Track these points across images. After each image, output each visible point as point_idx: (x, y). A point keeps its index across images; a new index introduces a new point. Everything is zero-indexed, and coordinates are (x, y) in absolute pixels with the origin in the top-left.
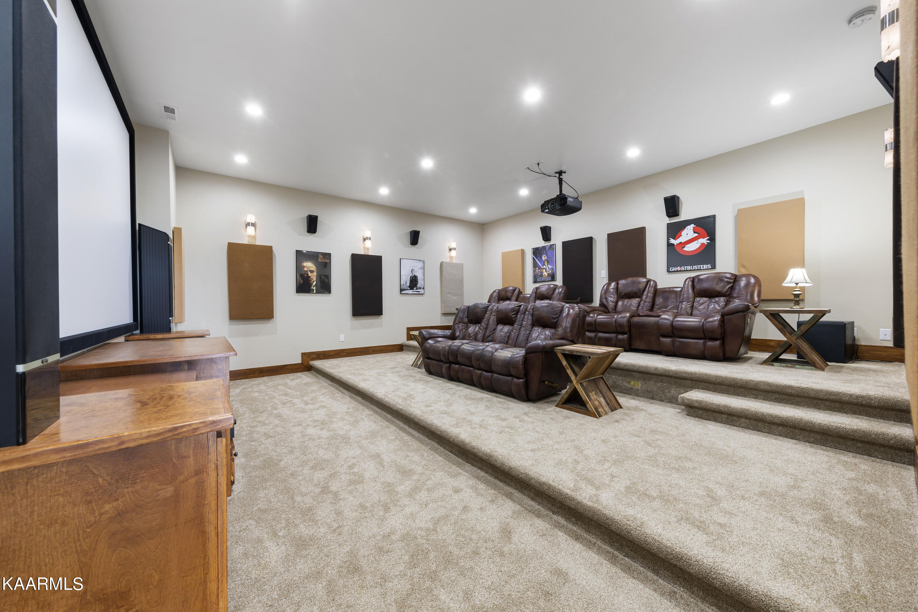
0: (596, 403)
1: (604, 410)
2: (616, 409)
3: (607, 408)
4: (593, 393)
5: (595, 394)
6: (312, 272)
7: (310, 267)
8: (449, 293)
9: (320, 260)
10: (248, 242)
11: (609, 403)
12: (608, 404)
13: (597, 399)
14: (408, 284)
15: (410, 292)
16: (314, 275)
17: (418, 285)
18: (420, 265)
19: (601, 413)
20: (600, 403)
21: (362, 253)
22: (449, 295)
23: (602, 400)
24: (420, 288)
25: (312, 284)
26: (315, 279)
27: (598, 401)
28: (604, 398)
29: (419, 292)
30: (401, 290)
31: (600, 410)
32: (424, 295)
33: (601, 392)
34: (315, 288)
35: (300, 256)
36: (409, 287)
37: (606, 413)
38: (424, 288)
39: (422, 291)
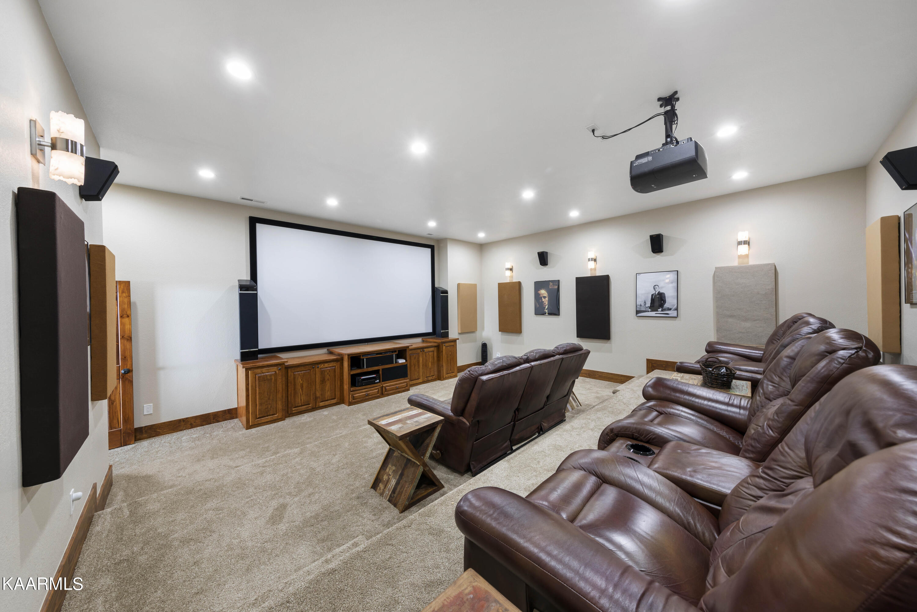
0: (385, 477)
1: (383, 490)
2: (395, 505)
3: (388, 493)
4: (394, 468)
5: (394, 471)
6: (545, 297)
7: (543, 294)
8: (731, 316)
9: (550, 287)
10: (510, 280)
11: (397, 493)
12: (394, 491)
13: (390, 475)
14: (648, 304)
15: (653, 314)
16: (546, 300)
17: (666, 305)
18: (670, 277)
19: (379, 488)
20: (388, 481)
21: (589, 275)
22: (730, 320)
23: (393, 482)
24: (670, 309)
25: (545, 307)
26: (547, 303)
27: (389, 478)
28: (397, 484)
29: (668, 314)
30: (638, 312)
31: (381, 486)
32: (677, 319)
33: (402, 475)
34: (547, 311)
35: (539, 285)
36: (650, 307)
37: (382, 494)
38: (677, 309)
39: (673, 313)
